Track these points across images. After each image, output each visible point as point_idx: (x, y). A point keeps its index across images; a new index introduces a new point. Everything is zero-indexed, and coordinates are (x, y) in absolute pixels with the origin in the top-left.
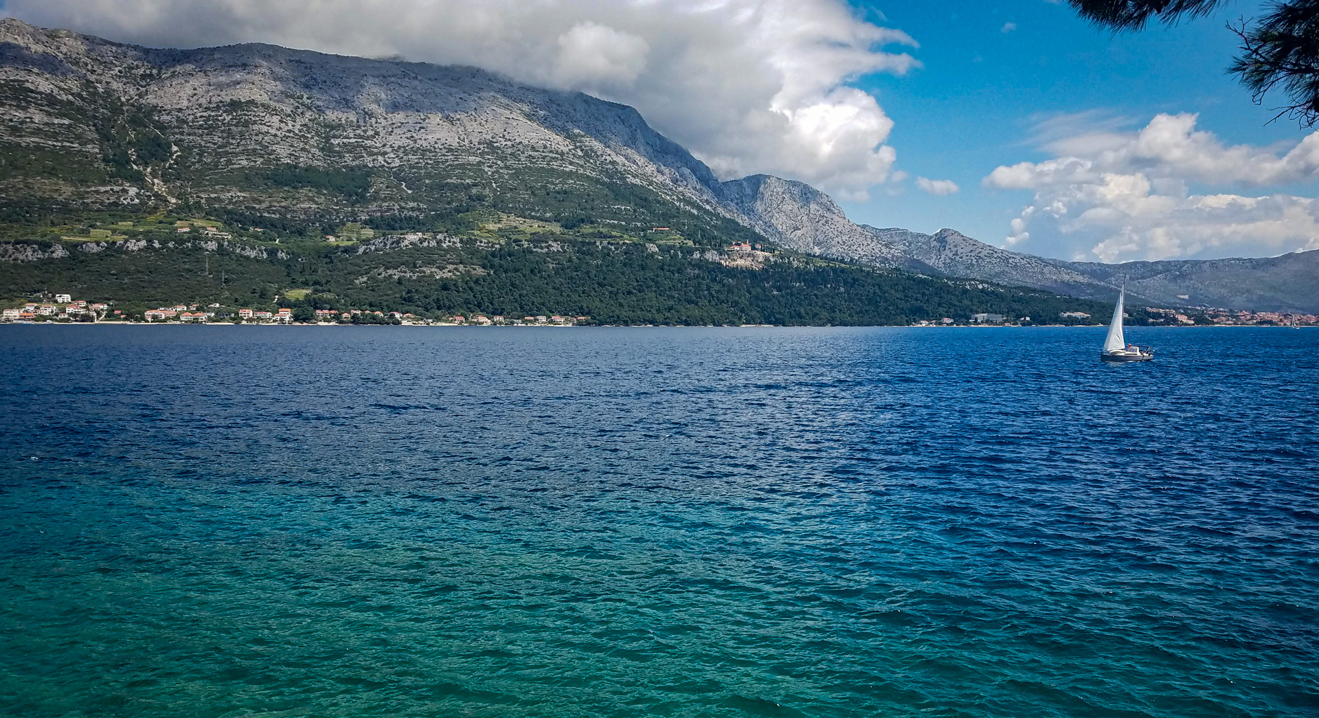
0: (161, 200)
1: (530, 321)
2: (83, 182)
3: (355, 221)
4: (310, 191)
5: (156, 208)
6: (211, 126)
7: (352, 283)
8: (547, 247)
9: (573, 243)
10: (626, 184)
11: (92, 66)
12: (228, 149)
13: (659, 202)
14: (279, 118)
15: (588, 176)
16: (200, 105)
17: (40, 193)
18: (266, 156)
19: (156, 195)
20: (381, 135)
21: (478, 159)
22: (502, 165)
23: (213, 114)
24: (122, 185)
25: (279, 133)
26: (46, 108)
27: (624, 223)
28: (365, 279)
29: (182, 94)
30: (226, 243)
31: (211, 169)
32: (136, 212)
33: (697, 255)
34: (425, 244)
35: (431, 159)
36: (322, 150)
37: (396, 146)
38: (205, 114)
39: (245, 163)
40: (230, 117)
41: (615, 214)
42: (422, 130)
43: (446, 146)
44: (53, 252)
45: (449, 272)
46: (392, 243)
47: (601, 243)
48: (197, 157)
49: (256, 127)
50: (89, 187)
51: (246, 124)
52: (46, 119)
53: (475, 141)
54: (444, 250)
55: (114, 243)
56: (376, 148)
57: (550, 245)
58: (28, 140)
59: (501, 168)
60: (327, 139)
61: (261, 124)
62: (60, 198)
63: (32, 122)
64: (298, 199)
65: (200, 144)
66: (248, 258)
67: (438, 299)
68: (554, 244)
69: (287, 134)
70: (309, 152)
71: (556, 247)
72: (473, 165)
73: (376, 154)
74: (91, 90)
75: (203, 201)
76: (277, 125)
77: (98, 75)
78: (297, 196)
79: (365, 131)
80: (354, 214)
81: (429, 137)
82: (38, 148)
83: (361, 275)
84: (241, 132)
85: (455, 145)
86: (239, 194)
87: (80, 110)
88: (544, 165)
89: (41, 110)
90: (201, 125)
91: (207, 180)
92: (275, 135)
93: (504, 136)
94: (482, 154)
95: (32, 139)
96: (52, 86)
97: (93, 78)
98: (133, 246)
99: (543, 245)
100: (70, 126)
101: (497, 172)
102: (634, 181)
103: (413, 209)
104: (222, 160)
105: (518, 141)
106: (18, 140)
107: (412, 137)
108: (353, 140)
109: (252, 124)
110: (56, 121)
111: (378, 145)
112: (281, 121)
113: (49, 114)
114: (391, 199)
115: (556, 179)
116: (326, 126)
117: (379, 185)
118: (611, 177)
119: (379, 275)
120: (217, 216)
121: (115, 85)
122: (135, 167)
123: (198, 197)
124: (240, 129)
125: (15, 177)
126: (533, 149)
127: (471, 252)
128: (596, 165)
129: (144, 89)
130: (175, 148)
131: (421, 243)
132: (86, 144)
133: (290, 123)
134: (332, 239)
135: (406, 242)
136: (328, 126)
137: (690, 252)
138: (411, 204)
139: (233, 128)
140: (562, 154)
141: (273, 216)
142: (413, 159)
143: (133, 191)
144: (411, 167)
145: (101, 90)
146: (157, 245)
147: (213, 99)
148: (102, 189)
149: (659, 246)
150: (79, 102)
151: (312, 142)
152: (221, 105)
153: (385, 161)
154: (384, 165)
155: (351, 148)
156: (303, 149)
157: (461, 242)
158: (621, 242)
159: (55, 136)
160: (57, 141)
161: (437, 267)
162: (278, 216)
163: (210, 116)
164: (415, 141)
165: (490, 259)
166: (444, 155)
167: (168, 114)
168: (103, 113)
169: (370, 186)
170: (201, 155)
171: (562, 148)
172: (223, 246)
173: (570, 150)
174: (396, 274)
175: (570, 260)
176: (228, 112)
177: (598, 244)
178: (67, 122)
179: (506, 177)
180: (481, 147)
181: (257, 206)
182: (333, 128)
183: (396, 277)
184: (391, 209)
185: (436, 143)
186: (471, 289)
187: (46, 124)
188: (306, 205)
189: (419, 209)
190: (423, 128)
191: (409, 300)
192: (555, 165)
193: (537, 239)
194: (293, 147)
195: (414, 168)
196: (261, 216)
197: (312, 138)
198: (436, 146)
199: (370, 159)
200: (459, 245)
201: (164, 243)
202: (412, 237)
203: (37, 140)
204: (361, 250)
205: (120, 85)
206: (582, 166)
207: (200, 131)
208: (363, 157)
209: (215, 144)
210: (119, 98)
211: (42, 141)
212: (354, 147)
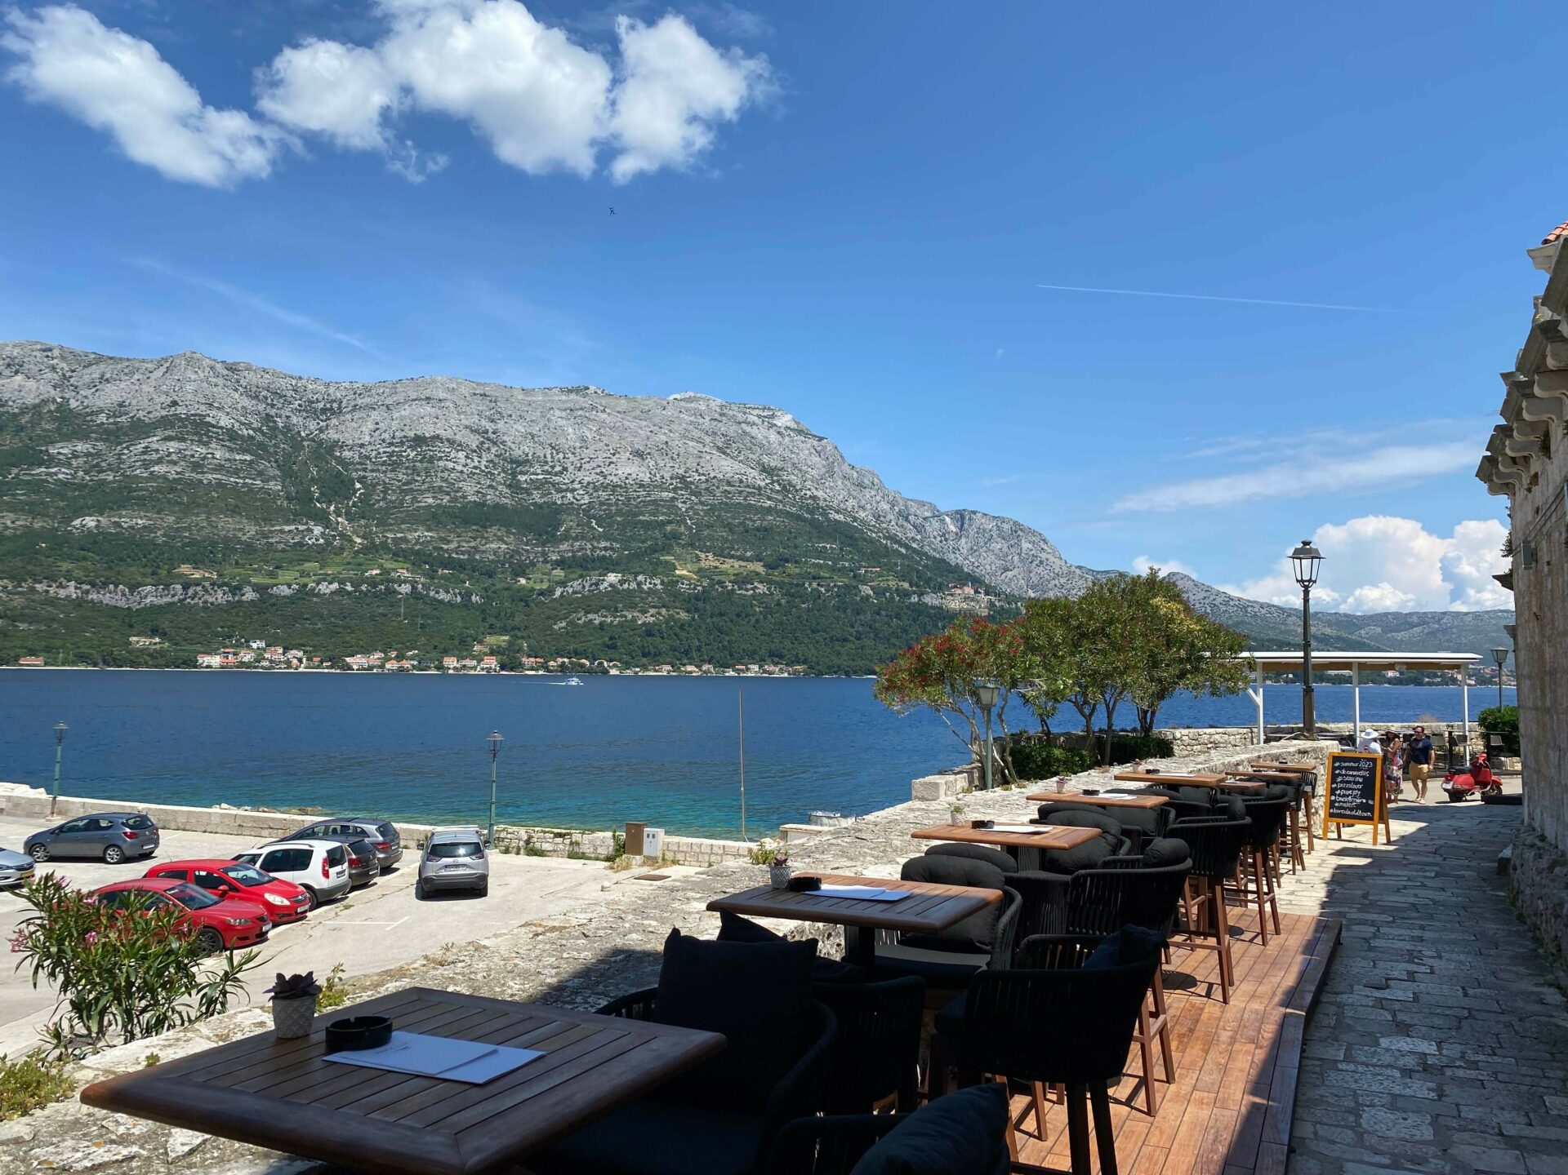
0: (346, 540)
1: (742, 670)
2: (268, 520)
3: (545, 562)
4: (499, 530)
5: (342, 549)
6: (395, 463)
7: (550, 628)
8: (753, 589)
9: (781, 585)
10: (829, 520)
11: (272, 400)
12: (413, 486)
13: (865, 540)
14: (465, 453)
15: (788, 512)
16: (384, 441)
17: (224, 532)
18: (452, 494)
19: (342, 535)
20: (570, 470)
21: (671, 495)
22: (696, 500)
23: (397, 449)
24: (307, 524)
25: (465, 470)
26: (227, 444)
27: (830, 563)
28: (564, 624)
29: (364, 429)
30: (420, 586)
31: (395, 507)
32: (321, 553)
33: (915, 599)
34: (626, 586)
35: (622, 496)
36: (509, 486)
37: (585, 482)
38: (388, 450)
39: (430, 501)
40: (415, 453)
41: (821, 553)
42: (612, 466)
43: (637, 481)
44: (243, 595)
45: (652, 616)
46: (591, 586)
47: (810, 585)
48: (382, 495)
49: (441, 463)
50: (273, 526)
51: (431, 460)
52: (227, 455)
53: (667, 476)
54: (646, 592)
55: (306, 585)
56: (565, 484)
57: (756, 587)
58: (210, 476)
59: (696, 504)
60: (514, 475)
61: (447, 460)
62: (244, 538)
63: (214, 458)
64: (487, 538)
65: (384, 481)
66: (441, 602)
67: (643, 646)
68: (760, 586)
69: (474, 471)
70: (497, 489)
71: (762, 588)
72: (666, 501)
73: (566, 490)
74: (271, 424)
75: (389, 541)
76: (463, 461)
77: (278, 409)
78: (485, 535)
79: (553, 467)
80: (544, 554)
81: (620, 472)
82: (220, 485)
83: (562, 619)
84: (426, 468)
85: (647, 480)
86: (426, 534)
87: (261, 445)
88: (741, 500)
89: (223, 446)
90: (385, 461)
91: (393, 519)
92: (462, 472)
93: (697, 471)
94: (675, 490)
95: (214, 476)
96: (232, 421)
97: (273, 412)
98: (326, 588)
99: (749, 586)
100: (251, 462)
101: (691, 508)
102: (837, 517)
103: (606, 549)
104: (407, 498)
105: (712, 475)
106: (200, 476)
107: (602, 472)
108: (541, 477)
109: (438, 460)
110: (238, 457)
111: (566, 481)
112: (467, 457)
113: (231, 450)
114: (583, 538)
115: (754, 515)
116: (512, 461)
117: (569, 523)
118: (812, 512)
119: (578, 619)
120: (405, 557)
121: (294, 420)
122: (318, 505)
123: (383, 536)
124: (425, 465)
125: (197, 515)
126: (729, 483)
127: (672, 594)
128: (795, 500)
129: (324, 423)
130: (358, 486)
131: (621, 585)
132: (268, 481)
133: (476, 459)
134: (523, 581)
135: (606, 584)
136: (515, 462)
137: (907, 594)
138: (603, 544)
139: (418, 464)
140: (760, 488)
141: (462, 557)
142: (603, 495)
143: (318, 530)
144: (602, 504)
145: (281, 425)
146: (349, 588)
147: (397, 434)
148: (287, 528)
149: (872, 588)
150: (259, 438)
151: (499, 479)
152: (404, 440)
153: (574, 498)
154: (573, 503)
155: (539, 485)
156: (490, 486)
157: (662, 583)
158: (832, 584)
159: (236, 472)
160: (239, 478)
161: (639, 611)
162: (466, 557)
163: (393, 451)
164: (605, 477)
165: (693, 602)
166: (635, 491)
167: (349, 450)
168: (284, 448)
169: (560, 524)
170: (385, 492)
171: (759, 482)
172: (417, 589)
173: (767, 484)
174: (597, 619)
175: (778, 604)
176: (413, 448)
177: (806, 585)
178: (248, 458)
179: (702, 513)
180: (674, 482)
181: (445, 547)
182: (519, 463)
183: (597, 622)
184: (583, 549)
185: (627, 478)
186: (676, 635)
187: (228, 460)
188: (493, 546)
189: (612, 549)
190: (612, 463)
191: (613, 647)
192: (752, 501)
193: (742, 580)
194: (479, 483)
195: (604, 504)
196: (450, 557)
197: (499, 474)
198: (627, 481)
199: (560, 495)
200: (659, 587)
201: (356, 585)
202: (612, 578)
203: (219, 476)
204: (558, 593)
205: (300, 419)
206: (781, 501)
207: (384, 468)
208: (551, 493)
209: (399, 481)
210: (299, 432)
211: (224, 478)
212: (543, 484)
